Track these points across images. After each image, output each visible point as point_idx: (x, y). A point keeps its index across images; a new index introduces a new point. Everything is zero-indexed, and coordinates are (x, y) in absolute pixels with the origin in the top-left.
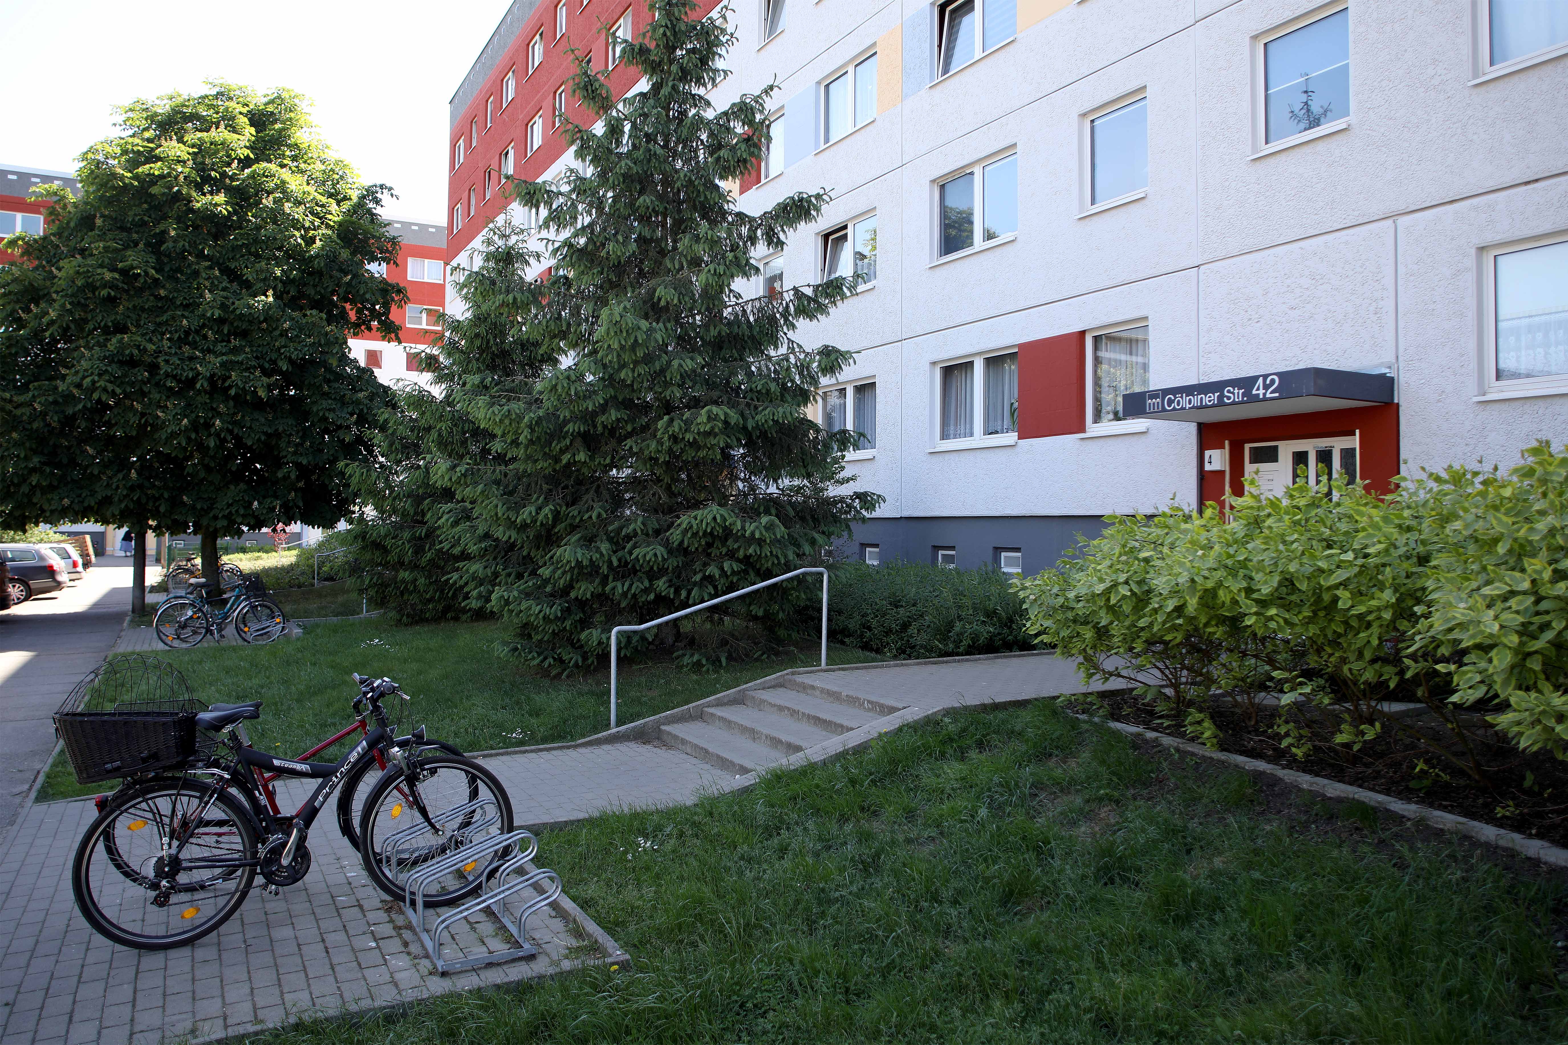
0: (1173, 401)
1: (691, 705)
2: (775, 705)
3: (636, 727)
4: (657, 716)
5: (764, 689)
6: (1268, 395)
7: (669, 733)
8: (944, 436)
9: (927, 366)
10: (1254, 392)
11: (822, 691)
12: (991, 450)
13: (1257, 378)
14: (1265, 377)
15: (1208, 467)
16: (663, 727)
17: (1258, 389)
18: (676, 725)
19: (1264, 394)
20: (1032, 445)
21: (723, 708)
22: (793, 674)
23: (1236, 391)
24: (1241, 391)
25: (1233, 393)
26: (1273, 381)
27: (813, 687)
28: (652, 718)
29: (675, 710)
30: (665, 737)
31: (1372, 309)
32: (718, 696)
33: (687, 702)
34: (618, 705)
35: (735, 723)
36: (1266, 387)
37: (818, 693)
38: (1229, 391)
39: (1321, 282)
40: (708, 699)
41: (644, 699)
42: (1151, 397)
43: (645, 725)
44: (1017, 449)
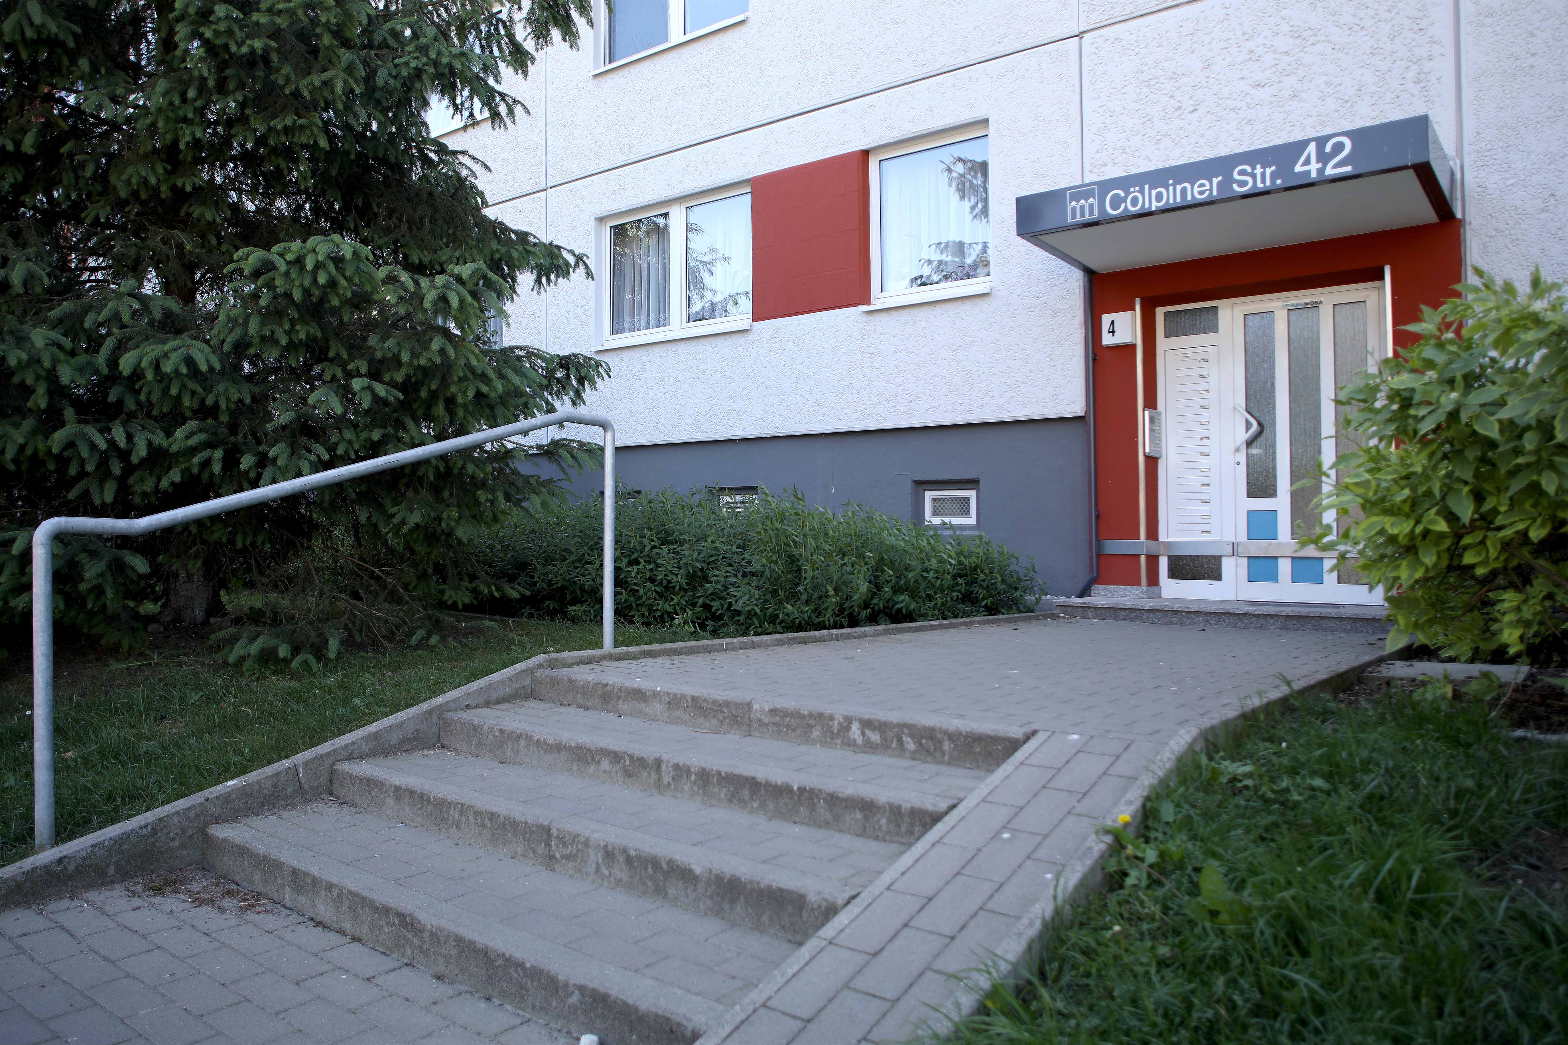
0: (1124, 200)
1: (300, 758)
2: (558, 748)
3: (125, 837)
4: (196, 799)
5: (488, 704)
6: (1330, 171)
7: (242, 851)
8: (617, 329)
9: (592, 224)
10: (1298, 168)
11: (674, 702)
12: (706, 341)
13: (1304, 144)
14: (1321, 141)
15: (1107, 340)
16: (220, 831)
17: (1307, 162)
18: (257, 822)
19: (1320, 171)
20: (778, 329)
21: (390, 761)
22: (553, 664)
23: (1259, 170)
24: (1268, 171)
25: (1253, 176)
26: (1339, 147)
27: (638, 695)
28: (180, 804)
29: (253, 776)
30: (227, 863)
31: (1411, 75)
32: (374, 727)
33: (282, 751)
34: (59, 767)
35: (464, 809)
36: (1323, 158)
37: (657, 707)
38: (1243, 173)
39: (1313, 40)
40: (347, 738)
41: (144, 746)
42: (1076, 197)
43: (155, 828)
44: (750, 337)
